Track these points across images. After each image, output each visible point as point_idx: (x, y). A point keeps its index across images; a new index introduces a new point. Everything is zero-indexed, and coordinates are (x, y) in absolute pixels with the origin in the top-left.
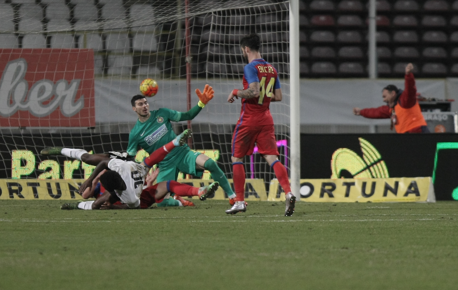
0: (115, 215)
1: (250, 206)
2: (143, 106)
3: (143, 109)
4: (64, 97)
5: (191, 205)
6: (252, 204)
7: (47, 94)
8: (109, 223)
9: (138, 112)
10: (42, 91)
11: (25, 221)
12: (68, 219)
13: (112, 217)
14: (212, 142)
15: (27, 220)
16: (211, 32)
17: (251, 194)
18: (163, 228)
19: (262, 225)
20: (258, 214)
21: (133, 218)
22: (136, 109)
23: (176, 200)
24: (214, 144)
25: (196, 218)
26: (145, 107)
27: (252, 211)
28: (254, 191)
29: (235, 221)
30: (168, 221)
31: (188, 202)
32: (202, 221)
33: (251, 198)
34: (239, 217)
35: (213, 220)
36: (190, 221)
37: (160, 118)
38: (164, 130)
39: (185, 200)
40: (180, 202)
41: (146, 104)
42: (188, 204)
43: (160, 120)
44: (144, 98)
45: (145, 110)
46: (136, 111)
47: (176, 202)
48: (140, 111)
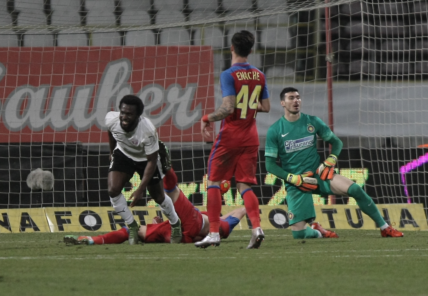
0: (242, 249)
1: (407, 236)
2: (294, 100)
3: (294, 104)
4: (177, 106)
5: (334, 236)
6: (410, 234)
7: (156, 102)
8: (234, 259)
9: (287, 107)
10: (151, 97)
11: (131, 258)
12: (183, 255)
13: (237, 252)
14: (362, 159)
15: (133, 257)
16: (363, 24)
17: (407, 222)
18: (300, 265)
19: (422, 260)
20: (417, 246)
21: (263, 253)
22: (285, 103)
23: (314, 230)
24: (364, 162)
25: (341, 253)
27: (410, 244)
29: (388, 256)
30: (306, 257)
31: (329, 232)
32: (348, 256)
33: (408, 227)
34: (393, 250)
35: (362, 255)
36: (333, 257)
37: (311, 127)
38: (310, 142)
39: (326, 230)
40: (319, 233)
41: (298, 99)
42: (329, 235)
43: (311, 129)
44: (296, 92)
45: (296, 106)
46: (285, 107)
47: (314, 232)
48: (290, 106)
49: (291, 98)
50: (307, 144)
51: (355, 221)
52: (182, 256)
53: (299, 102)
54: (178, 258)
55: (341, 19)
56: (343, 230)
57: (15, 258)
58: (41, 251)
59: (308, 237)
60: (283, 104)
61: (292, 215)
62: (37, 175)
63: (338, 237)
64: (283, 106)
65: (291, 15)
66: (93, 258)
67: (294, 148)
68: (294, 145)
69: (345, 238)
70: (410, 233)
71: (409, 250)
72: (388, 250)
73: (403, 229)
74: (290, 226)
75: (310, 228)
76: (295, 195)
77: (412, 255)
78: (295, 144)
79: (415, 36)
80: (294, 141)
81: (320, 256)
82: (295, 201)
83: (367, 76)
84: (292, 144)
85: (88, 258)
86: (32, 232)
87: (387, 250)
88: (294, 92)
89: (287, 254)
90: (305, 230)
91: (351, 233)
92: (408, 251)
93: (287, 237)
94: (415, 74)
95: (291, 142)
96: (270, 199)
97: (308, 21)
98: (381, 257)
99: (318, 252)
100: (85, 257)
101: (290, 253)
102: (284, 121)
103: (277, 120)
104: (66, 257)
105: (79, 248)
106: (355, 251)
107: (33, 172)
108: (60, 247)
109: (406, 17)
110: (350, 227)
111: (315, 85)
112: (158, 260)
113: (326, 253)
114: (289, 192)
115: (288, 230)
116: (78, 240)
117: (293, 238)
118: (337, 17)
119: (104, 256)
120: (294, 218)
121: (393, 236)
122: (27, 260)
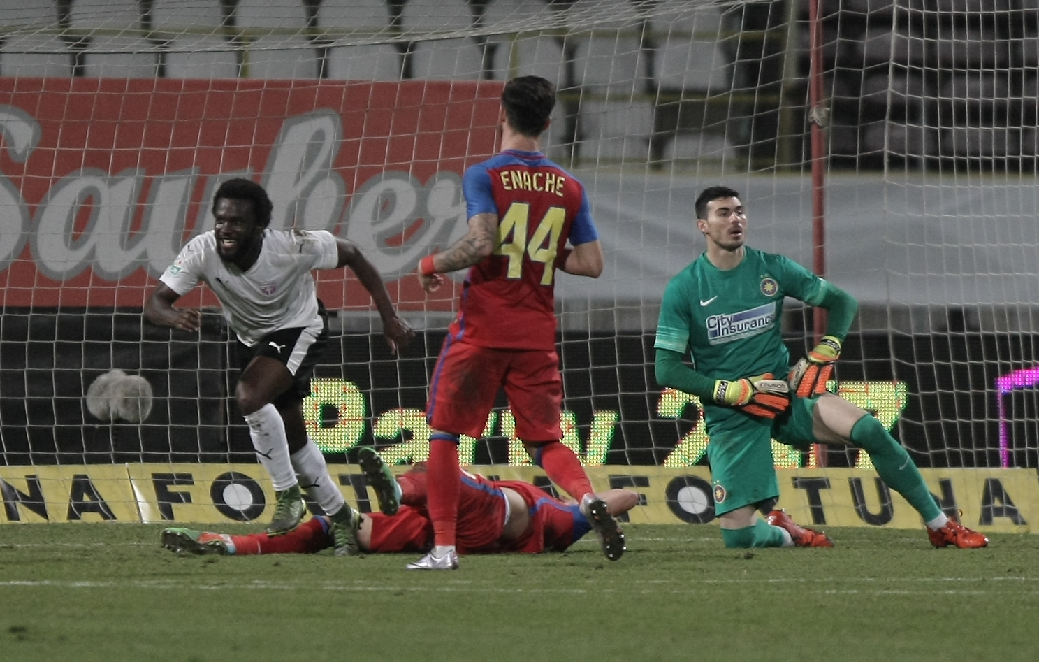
0: (599, 571)
1: (996, 546)
2: (730, 217)
3: (730, 226)
5: (821, 544)
6: (1004, 541)
7: (403, 212)
8: (581, 595)
9: (714, 234)
10: (387, 204)
11: (333, 588)
12: (459, 582)
13: (588, 577)
14: (893, 359)
15: (340, 585)
16: (894, 35)
17: (999, 512)
18: (738, 611)
19: (1032, 604)
20: (1022, 570)
22: (709, 225)
23: (774, 526)
24: (898, 364)
25: (838, 583)
26: (735, 223)
27: (1004, 564)
28: (1009, 502)
29: (951, 592)
30: (754, 591)
31: (810, 533)
32: (855, 591)
33: (1002, 525)
34: (964, 580)
35: (888, 589)
36: (819, 592)
37: (769, 281)
38: (768, 320)
39: (804, 528)
40: (786, 534)
41: (740, 214)
42: (809, 541)
43: (769, 287)
44: (735, 198)
45: (736, 231)
46: (707, 233)
47: (774, 534)
48: (719, 232)
49: (723, 212)
50: (759, 325)
51: (874, 508)
52: (457, 586)
53: (743, 222)
54: (448, 589)
55: (843, 23)
56: (843, 528)
57: (57, 583)
58: (120, 568)
59: (759, 545)
60: (704, 227)
61: (722, 490)
62: (111, 385)
63: (832, 546)
64: (703, 233)
65: (728, 12)
66: (242, 587)
67: (730, 334)
68: (730, 326)
69: (848, 548)
70: (1004, 539)
71: (1001, 578)
72: (952, 579)
73: (988, 529)
74: (717, 519)
75: (763, 523)
76: (730, 444)
77: (1010, 592)
78: (732, 324)
79: (1021, 66)
80: (729, 316)
81: (788, 591)
82: (730, 459)
83: (902, 160)
84: (726, 323)
85: (231, 587)
86: (97, 523)
87: (948, 579)
88: (729, 198)
89: (709, 585)
90: (754, 527)
91: (864, 536)
92: (999, 582)
93: (710, 543)
94: (1021, 156)
95: (722, 318)
96: (670, 451)
97: (764, 28)
98: (935, 595)
99: (784, 580)
100: (223, 584)
101: (715, 581)
102: (707, 267)
103: (689, 262)
104: (178, 583)
105: (211, 561)
106: (872, 579)
107: (103, 378)
108: (165, 560)
109: (1002, 19)
110: (861, 523)
111: (776, 182)
112: (399, 594)
113: (802, 584)
114: (714, 437)
115: (712, 526)
116: (200, 542)
117: (724, 546)
118: (836, 17)
119: (269, 582)
120: (726, 499)
121: (961, 545)
122: (86, 588)
